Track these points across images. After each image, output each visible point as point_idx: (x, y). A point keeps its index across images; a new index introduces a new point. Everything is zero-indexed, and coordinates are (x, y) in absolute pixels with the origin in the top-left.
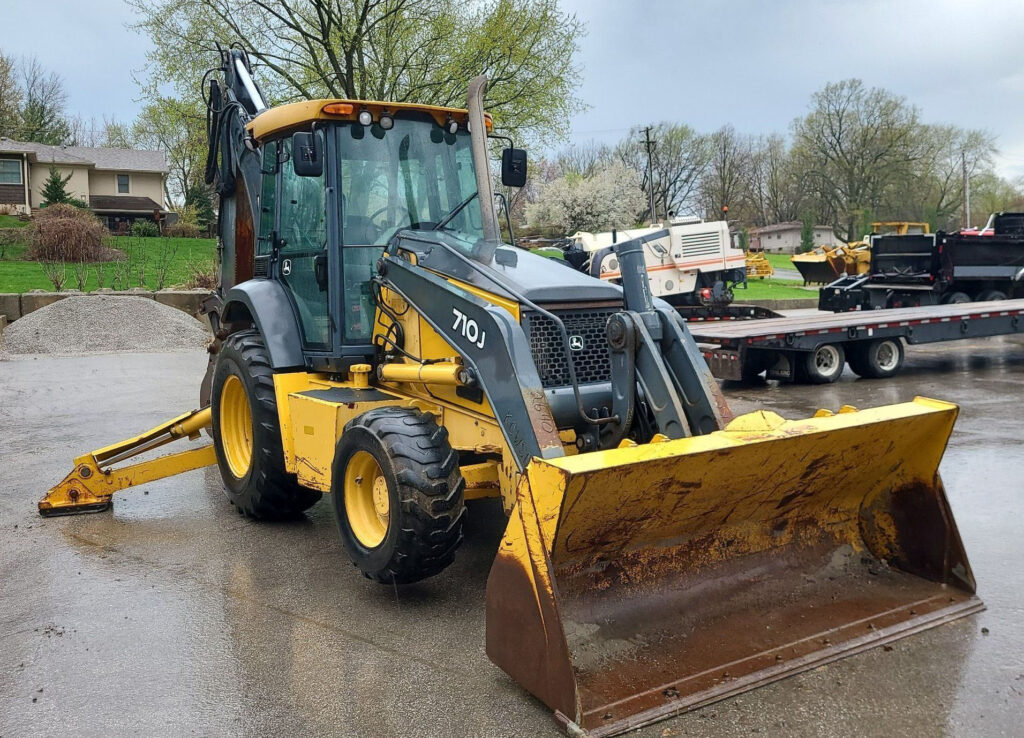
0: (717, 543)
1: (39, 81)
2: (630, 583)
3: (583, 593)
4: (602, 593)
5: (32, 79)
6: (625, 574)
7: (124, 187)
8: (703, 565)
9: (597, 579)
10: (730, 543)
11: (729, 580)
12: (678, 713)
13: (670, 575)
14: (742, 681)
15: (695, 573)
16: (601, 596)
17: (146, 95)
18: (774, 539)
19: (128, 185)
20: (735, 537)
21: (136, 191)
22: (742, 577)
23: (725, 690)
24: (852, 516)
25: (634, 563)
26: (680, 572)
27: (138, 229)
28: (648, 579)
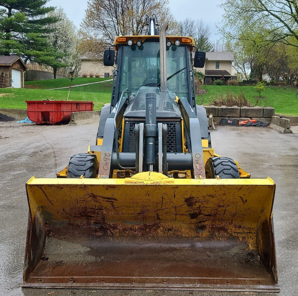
0: (161, 228)
1: (202, 29)
2: (113, 236)
3: (89, 235)
4: (98, 237)
5: (200, 28)
6: (111, 231)
7: (218, 66)
8: (153, 236)
9: (96, 231)
10: (170, 230)
11: (165, 246)
12: (67, 288)
13: (134, 237)
14: (106, 284)
15: (148, 239)
16: (97, 238)
17: (220, 32)
18: (198, 233)
19: (219, 66)
20: (173, 228)
21: (222, 68)
22: (173, 246)
23: (95, 286)
24: (253, 232)
25: (115, 228)
26: (140, 236)
27: (216, 83)
28: (122, 236)
